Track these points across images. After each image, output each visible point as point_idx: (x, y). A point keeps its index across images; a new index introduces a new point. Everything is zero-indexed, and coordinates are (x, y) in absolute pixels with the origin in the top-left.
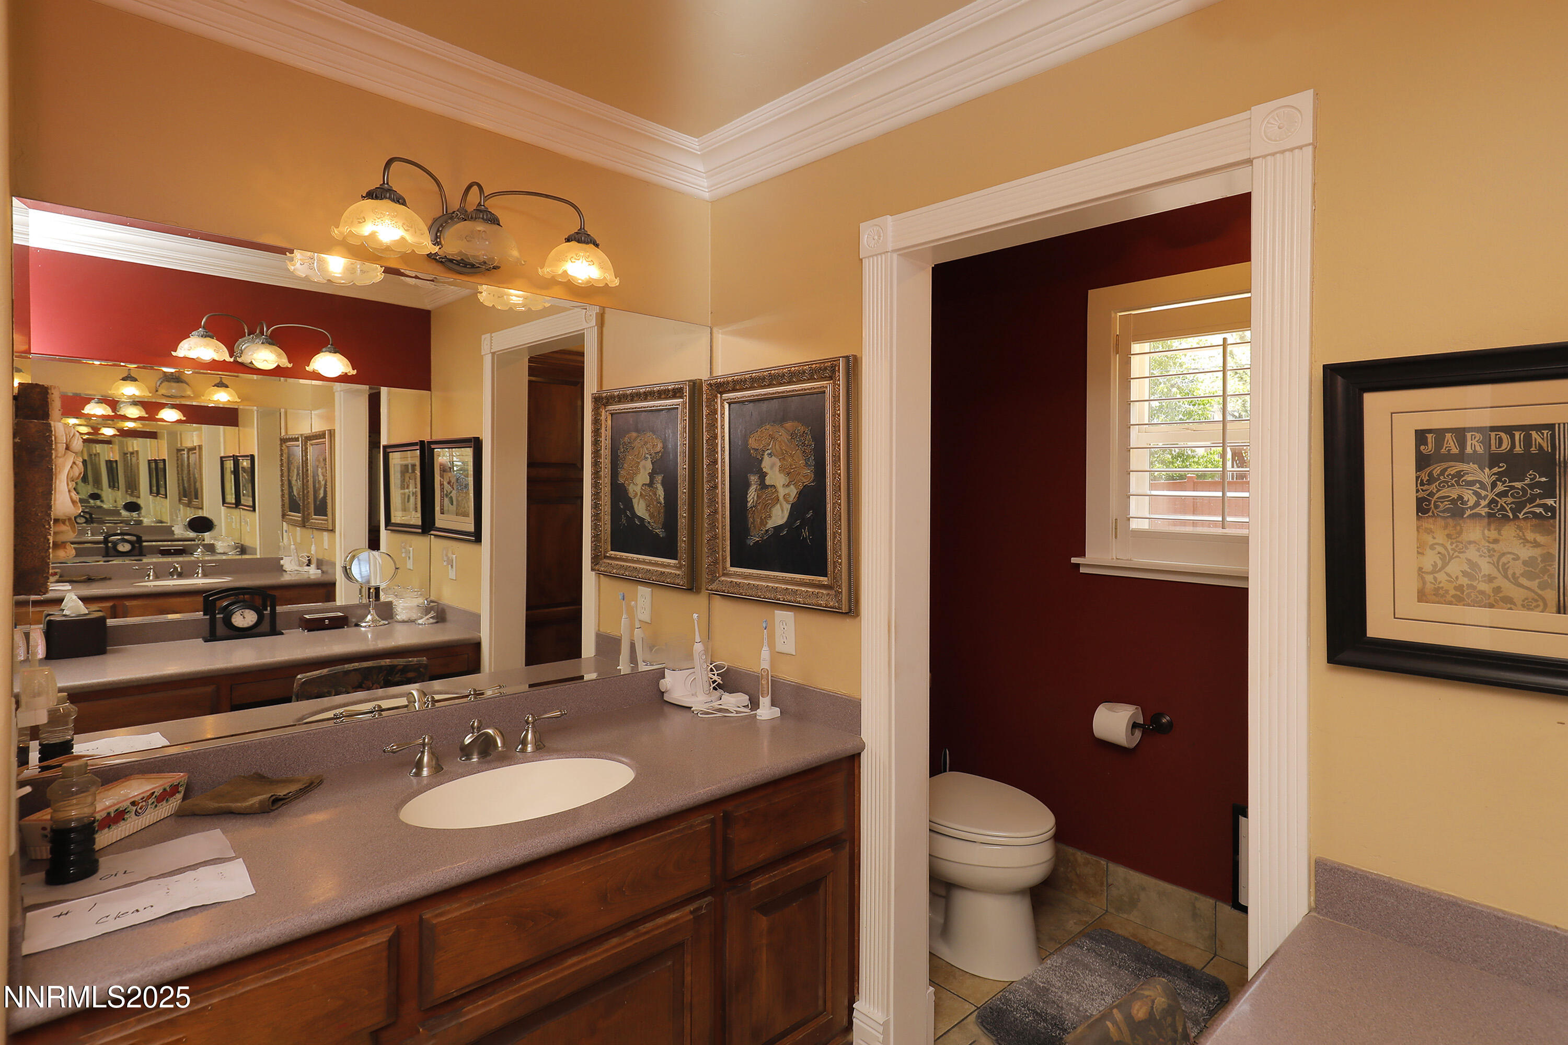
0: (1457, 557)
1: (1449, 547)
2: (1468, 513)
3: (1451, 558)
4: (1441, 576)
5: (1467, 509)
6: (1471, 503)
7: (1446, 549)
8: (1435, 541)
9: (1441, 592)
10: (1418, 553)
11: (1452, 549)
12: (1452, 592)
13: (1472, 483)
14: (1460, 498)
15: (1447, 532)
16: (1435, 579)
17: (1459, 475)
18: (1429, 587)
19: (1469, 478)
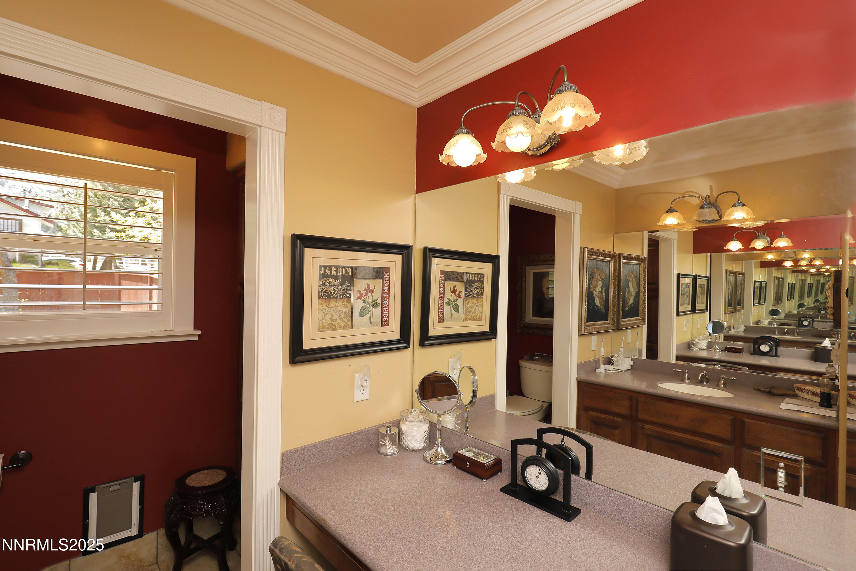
0: (328, 313)
1: (326, 310)
2: (332, 296)
3: (327, 314)
4: (324, 321)
5: (331, 295)
6: (332, 293)
7: (326, 311)
8: (323, 308)
9: (324, 327)
10: (318, 313)
11: (327, 310)
12: (327, 326)
13: (333, 286)
14: (330, 291)
15: (326, 304)
16: (322, 322)
17: (330, 283)
18: (321, 325)
19: (332, 284)
